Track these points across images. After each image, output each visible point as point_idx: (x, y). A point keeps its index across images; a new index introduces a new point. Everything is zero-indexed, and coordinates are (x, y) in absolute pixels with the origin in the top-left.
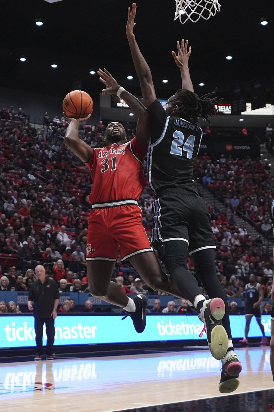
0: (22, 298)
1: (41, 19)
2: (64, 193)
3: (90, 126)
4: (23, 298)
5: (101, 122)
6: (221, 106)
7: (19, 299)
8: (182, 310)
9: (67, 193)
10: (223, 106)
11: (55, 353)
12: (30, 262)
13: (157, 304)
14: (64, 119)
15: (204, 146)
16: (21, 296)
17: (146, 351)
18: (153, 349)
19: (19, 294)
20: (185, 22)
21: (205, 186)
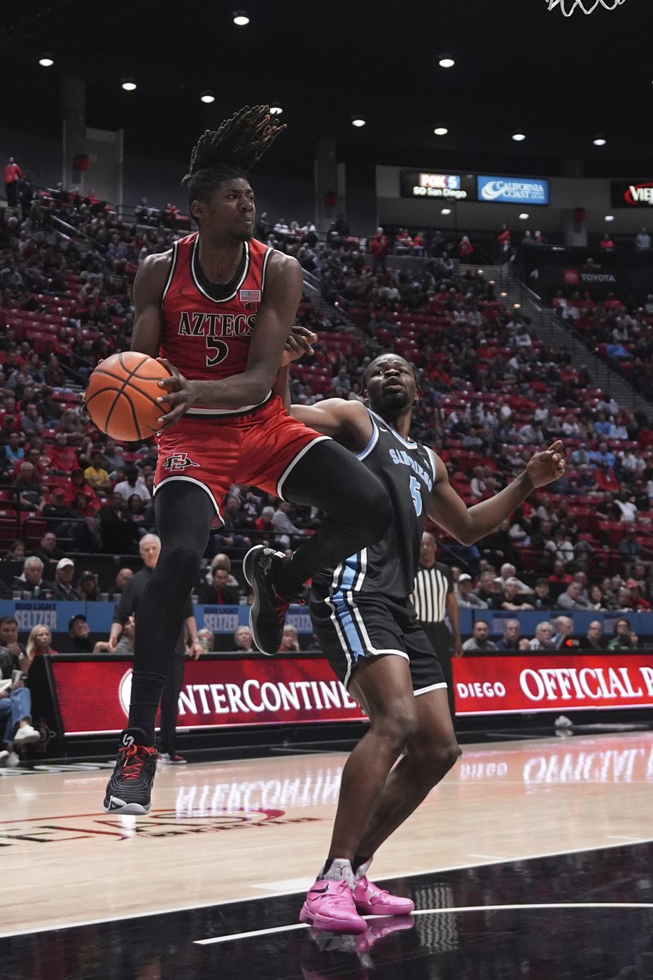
0: (213, 619)
1: (245, 12)
2: (302, 387)
3: (356, 240)
4: (216, 620)
5: (380, 229)
6: (643, 188)
7: (206, 622)
8: (569, 643)
9: (308, 387)
10: (648, 189)
11: (289, 742)
12: (230, 539)
13: (514, 630)
14: (297, 226)
15: (608, 278)
16: (212, 616)
17: (489, 735)
18: (504, 730)
19: (207, 611)
20: (571, 12)
21: (614, 365)
